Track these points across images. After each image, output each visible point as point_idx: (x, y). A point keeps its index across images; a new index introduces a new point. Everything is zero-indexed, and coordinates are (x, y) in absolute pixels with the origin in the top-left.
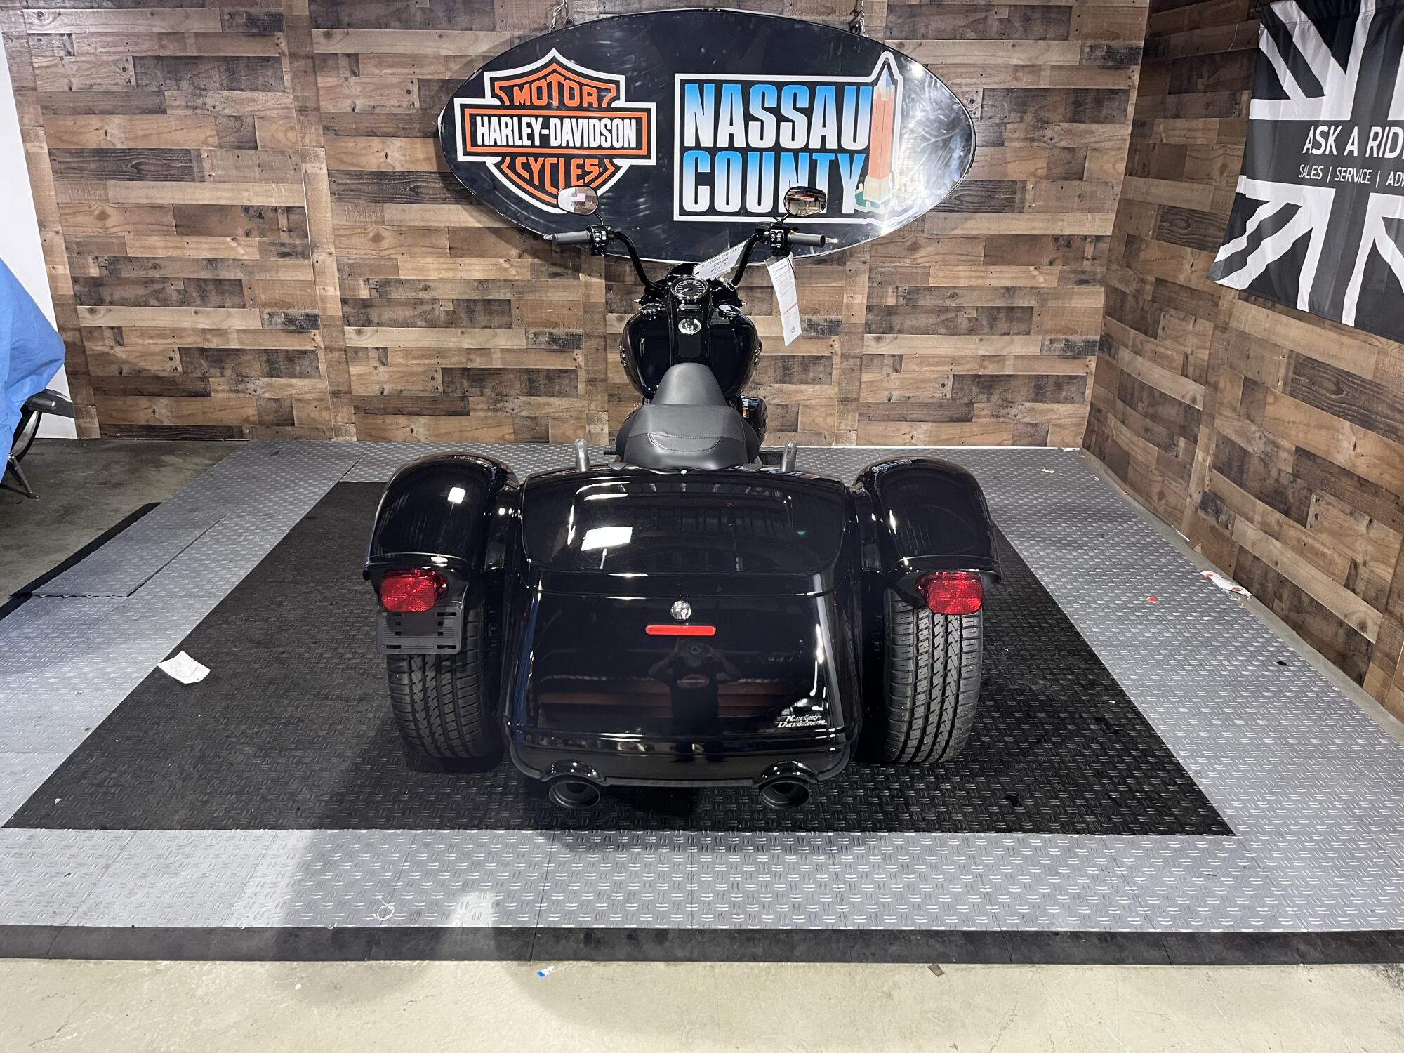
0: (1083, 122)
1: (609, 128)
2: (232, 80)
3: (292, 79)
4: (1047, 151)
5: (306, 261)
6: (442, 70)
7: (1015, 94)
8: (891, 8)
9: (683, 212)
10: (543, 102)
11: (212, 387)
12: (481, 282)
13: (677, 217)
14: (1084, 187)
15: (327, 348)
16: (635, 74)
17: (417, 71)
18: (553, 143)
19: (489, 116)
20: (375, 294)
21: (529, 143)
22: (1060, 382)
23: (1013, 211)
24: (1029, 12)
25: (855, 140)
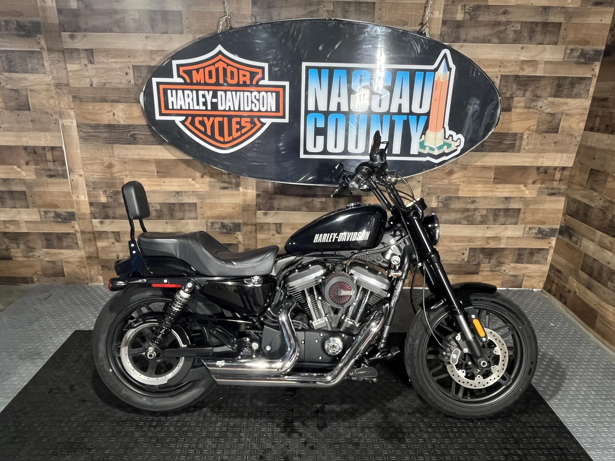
0: (561, 97)
1: (257, 98)
2: (10, 66)
3: (50, 65)
4: (537, 116)
5: (65, 180)
6: (149, 59)
7: (521, 79)
8: (444, 22)
9: (306, 152)
10: (213, 81)
11: (13, 254)
12: (178, 193)
13: (302, 156)
14: (558, 137)
15: (83, 232)
16: (275, 62)
17: (132, 60)
18: (220, 108)
19: (177, 90)
20: (111, 200)
21: (204, 108)
22: (533, 252)
23: (513, 152)
24: (534, 26)
25: (421, 107)
